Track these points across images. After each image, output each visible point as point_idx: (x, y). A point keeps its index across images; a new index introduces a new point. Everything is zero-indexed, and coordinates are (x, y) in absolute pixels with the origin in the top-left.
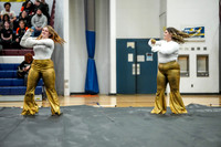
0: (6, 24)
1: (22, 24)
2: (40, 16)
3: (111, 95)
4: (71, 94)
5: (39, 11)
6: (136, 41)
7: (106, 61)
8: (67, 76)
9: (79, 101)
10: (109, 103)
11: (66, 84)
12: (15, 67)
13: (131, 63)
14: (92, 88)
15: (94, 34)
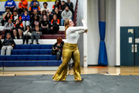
0: (45, 17)
1: (55, 17)
2: (67, 11)
3: (116, 66)
4: (89, 66)
5: (67, 8)
6: (134, 28)
7: (113, 42)
8: (85, 53)
9: (94, 71)
10: (115, 72)
11: (85, 59)
12: (50, 46)
13: (131, 44)
14: (103, 62)
15: (104, 23)
